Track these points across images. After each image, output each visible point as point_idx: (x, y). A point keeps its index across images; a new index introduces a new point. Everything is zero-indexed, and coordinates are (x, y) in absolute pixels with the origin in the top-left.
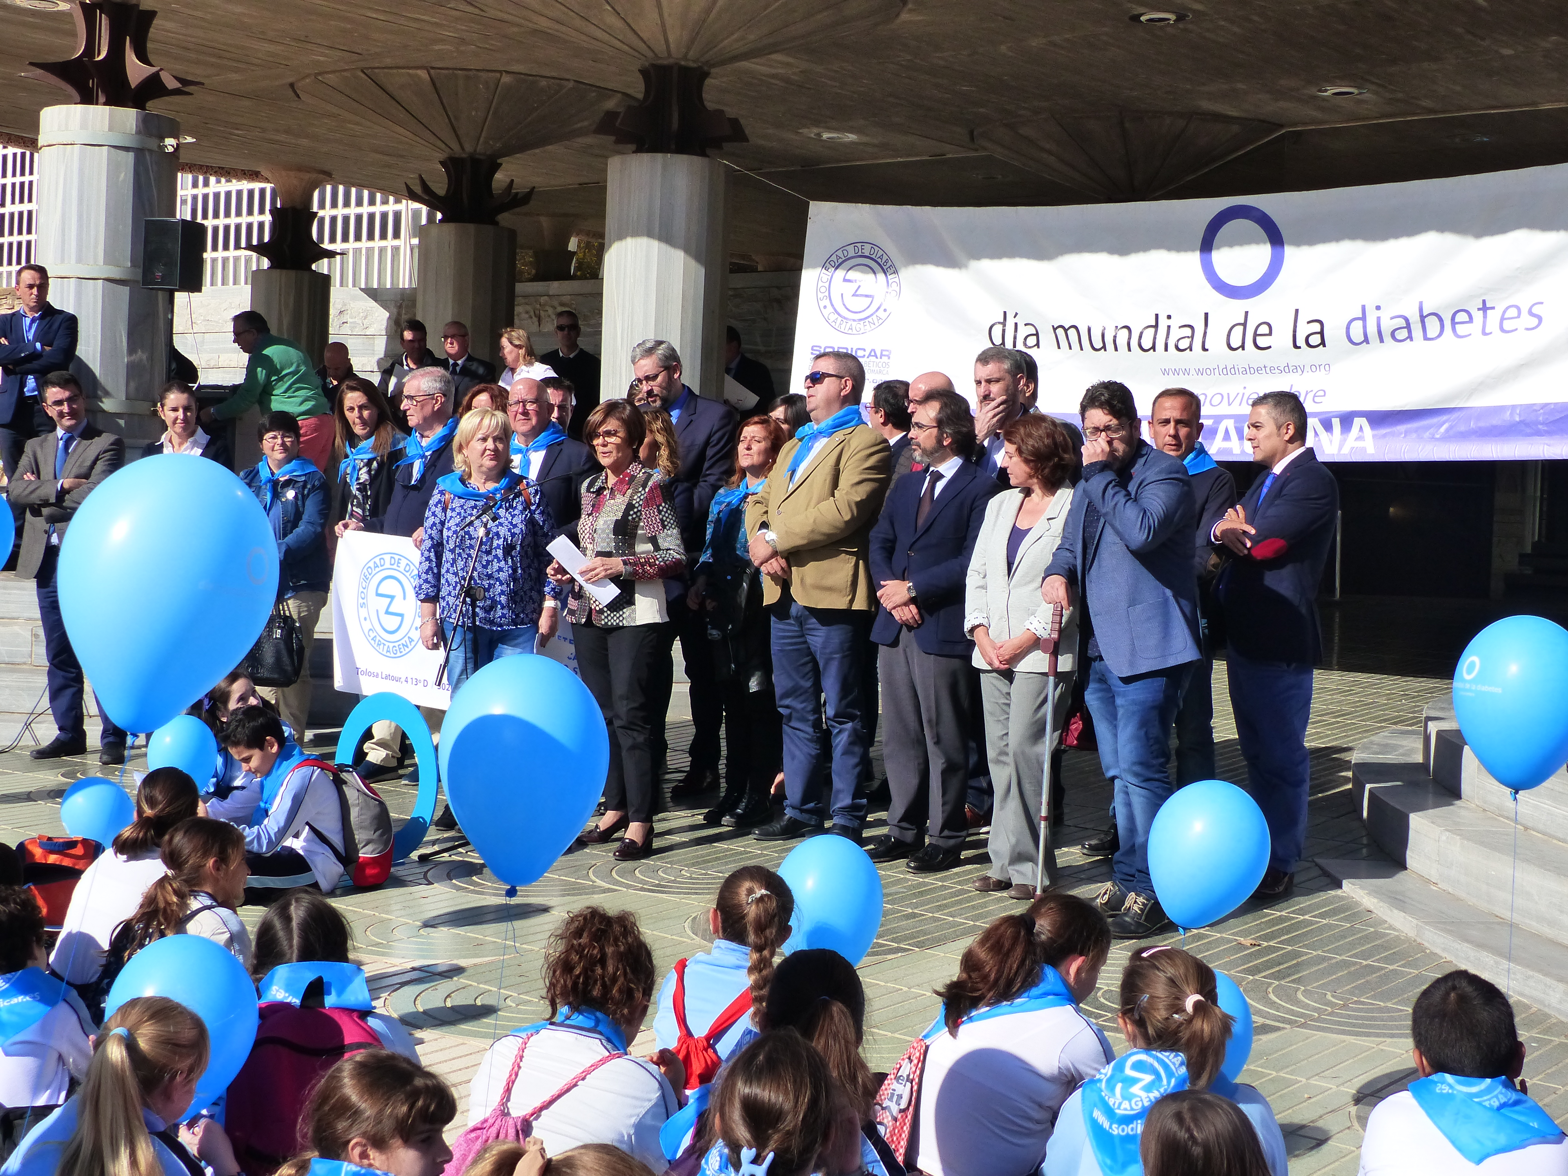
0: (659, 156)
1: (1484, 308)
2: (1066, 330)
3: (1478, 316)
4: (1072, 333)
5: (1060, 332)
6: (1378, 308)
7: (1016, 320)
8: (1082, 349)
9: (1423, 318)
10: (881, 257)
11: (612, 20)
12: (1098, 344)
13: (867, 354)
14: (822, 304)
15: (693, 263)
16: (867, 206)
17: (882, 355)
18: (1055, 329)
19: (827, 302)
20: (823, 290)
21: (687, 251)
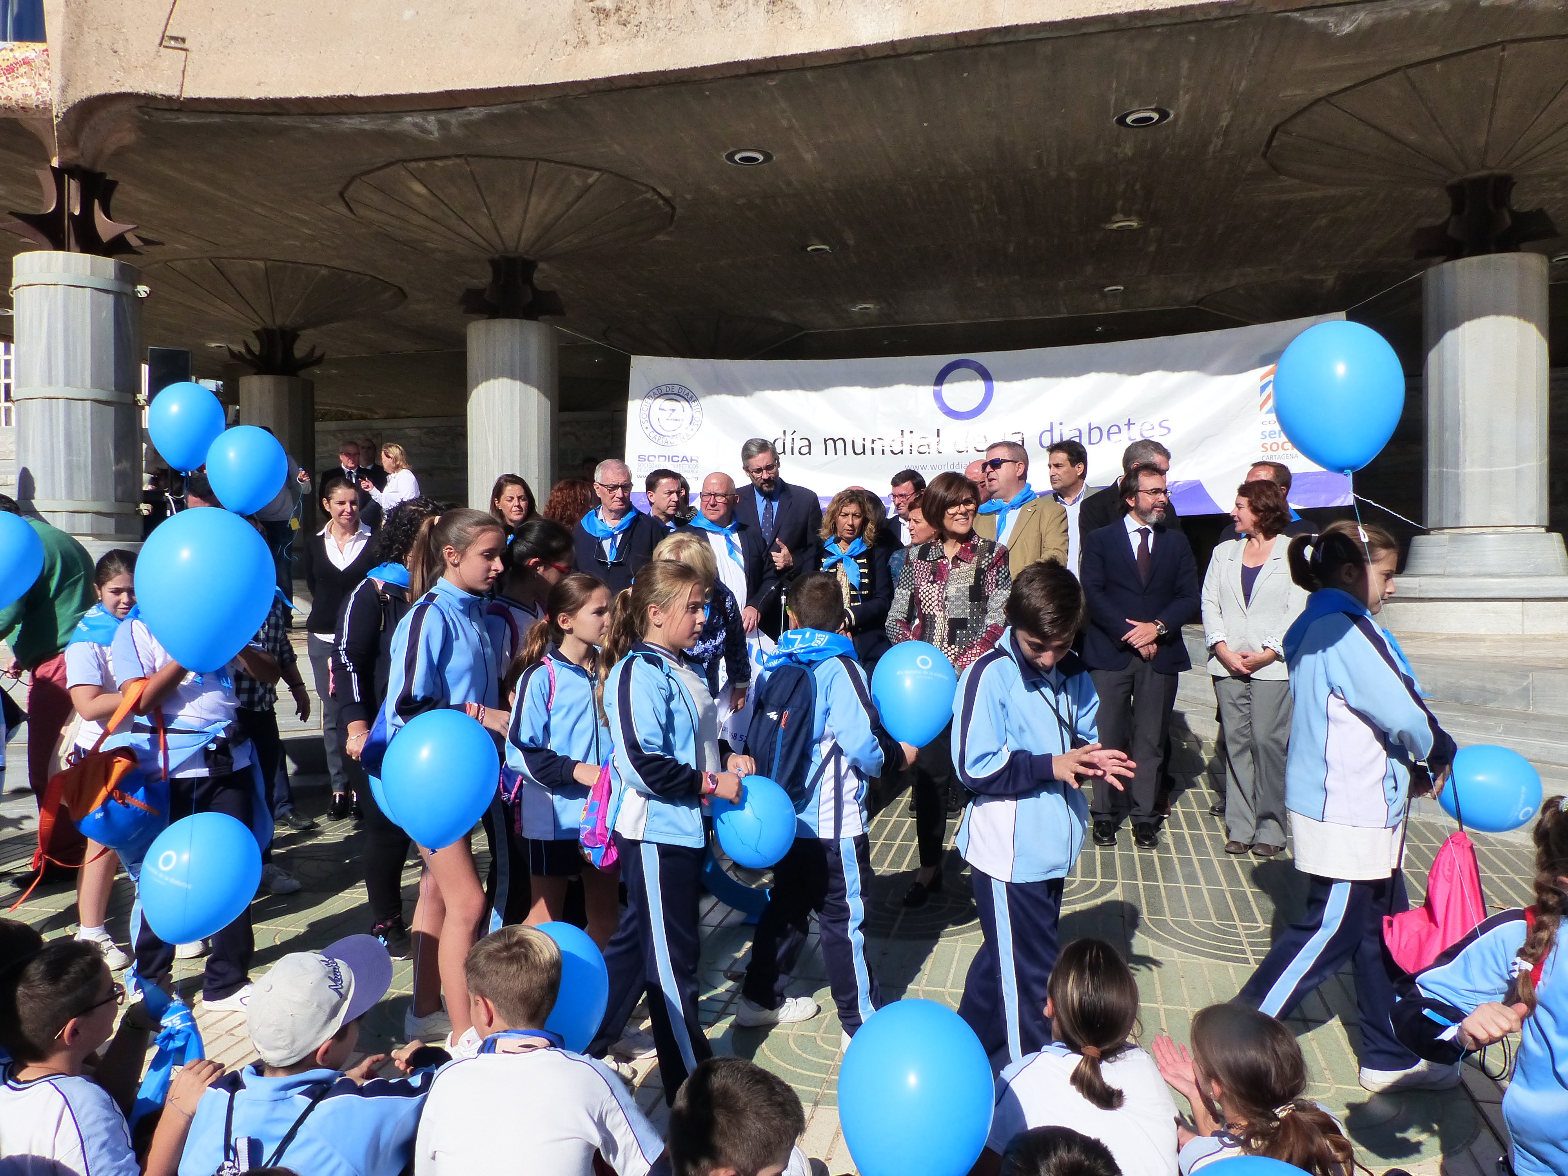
0: (517, 321)
1: (1129, 424)
2: (835, 442)
3: (1124, 428)
4: (840, 444)
5: (830, 443)
6: (1061, 424)
7: (793, 436)
8: (845, 454)
9: (1090, 430)
10: (687, 394)
11: (484, 221)
12: (859, 450)
13: (680, 459)
14: (644, 426)
15: (543, 397)
16: (678, 360)
17: (692, 460)
18: (825, 441)
19: (648, 425)
20: (644, 416)
21: (539, 389)
